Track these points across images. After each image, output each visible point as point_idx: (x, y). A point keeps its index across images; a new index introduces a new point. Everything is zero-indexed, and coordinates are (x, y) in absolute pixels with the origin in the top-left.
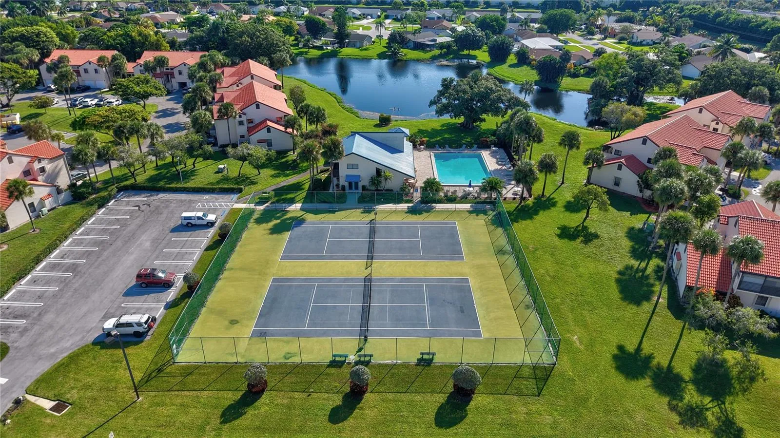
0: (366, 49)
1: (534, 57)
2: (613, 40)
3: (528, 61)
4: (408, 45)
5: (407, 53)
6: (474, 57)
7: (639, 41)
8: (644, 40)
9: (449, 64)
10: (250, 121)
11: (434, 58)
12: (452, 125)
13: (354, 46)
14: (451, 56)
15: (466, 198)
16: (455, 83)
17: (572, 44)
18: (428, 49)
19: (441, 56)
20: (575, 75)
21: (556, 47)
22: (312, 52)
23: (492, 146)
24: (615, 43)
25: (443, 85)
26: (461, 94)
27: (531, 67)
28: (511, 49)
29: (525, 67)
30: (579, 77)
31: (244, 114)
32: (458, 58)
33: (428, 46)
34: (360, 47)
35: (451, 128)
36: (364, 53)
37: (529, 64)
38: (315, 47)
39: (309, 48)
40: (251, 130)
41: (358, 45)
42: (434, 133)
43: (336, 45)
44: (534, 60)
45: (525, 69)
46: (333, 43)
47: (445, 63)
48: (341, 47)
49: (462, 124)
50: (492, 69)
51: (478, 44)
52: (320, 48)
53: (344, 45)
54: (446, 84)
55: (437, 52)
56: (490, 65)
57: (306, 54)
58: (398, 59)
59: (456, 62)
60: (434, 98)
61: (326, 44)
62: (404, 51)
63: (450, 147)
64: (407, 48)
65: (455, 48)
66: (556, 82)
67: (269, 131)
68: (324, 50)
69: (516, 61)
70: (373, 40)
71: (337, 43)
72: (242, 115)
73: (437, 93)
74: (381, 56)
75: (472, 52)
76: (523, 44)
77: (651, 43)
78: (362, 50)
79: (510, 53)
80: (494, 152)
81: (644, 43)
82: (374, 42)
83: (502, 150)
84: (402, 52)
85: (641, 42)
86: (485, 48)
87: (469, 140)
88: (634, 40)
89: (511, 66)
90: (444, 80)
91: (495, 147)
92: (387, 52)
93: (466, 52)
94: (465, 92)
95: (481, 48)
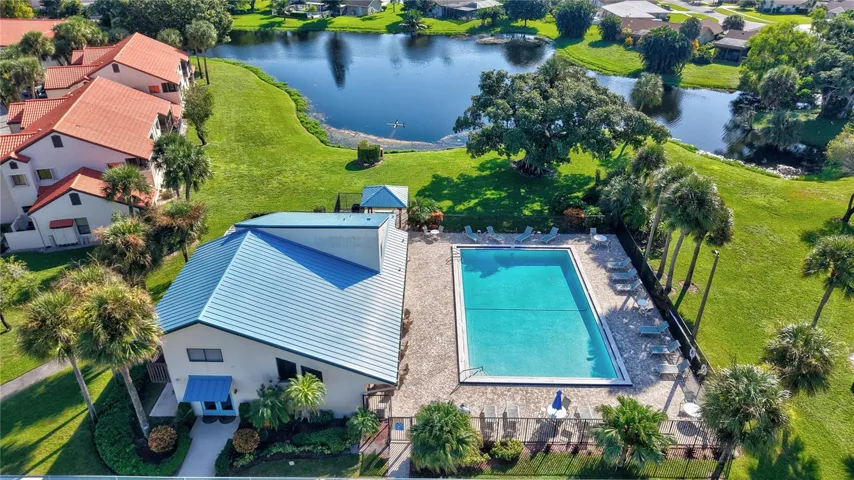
0: (370, 19)
1: (629, 30)
2: (732, 6)
3: (618, 37)
4: (434, 11)
5: (432, 25)
6: (533, 31)
7: (775, 6)
8: (783, 6)
9: (496, 41)
10: (43, 174)
11: (472, 32)
12: (500, 166)
13: (355, 14)
14: (499, 29)
15: (548, 450)
16: (508, 82)
17: (675, 12)
18: (464, 18)
19: (483, 29)
20: (702, 61)
21: (657, 15)
22: (290, 22)
23: (593, 230)
24: (737, 10)
25: (482, 87)
26: (522, 110)
27: (625, 47)
28: (592, 19)
29: (615, 47)
30: (709, 63)
31: (26, 159)
32: (508, 33)
33: (464, 13)
34: (364, 16)
35: (500, 177)
36: (368, 24)
37: (621, 42)
38: (294, 16)
39: (286, 16)
40: (45, 194)
41: (360, 12)
42: (466, 187)
43: (327, 12)
44: (628, 35)
45: (615, 51)
46: (322, 10)
47: (490, 39)
48: (333, 16)
49: (521, 165)
50: (562, 50)
51: (540, 11)
52: (303, 17)
53: (339, 11)
54: (491, 85)
55: (476, 23)
56: (560, 43)
57: (279, 26)
58: (419, 34)
59: (506, 39)
60: (465, 113)
61: (311, 10)
62: (427, 21)
63: (498, 229)
64: (433, 17)
65: (505, 17)
66: (673, 72)
67: (75, 200)
68: (309, 19)
69: (599, 38)
70: (383, 4)
71: (328, 9)
72: (19, 163)
73: (470, 104)
74: (393, 29)
75: (530, 24)
76: (605, 11)
77: (793, 10)
78: (363, 20)
79: (590, 24)
80: (600, 246)
81: (783, 10)
82: (384, 8)
83: (614, 241)
84: (423, 23)
85: (779, 8)
86: (549, 16)
87: (537, 206)
88: (767, 6)
89: (594, 45)
90: (487, 77)
91: (599, 232)
92: (400, 22)
93: (520, 23)
94: (529, 104)
95: (544, 16)
